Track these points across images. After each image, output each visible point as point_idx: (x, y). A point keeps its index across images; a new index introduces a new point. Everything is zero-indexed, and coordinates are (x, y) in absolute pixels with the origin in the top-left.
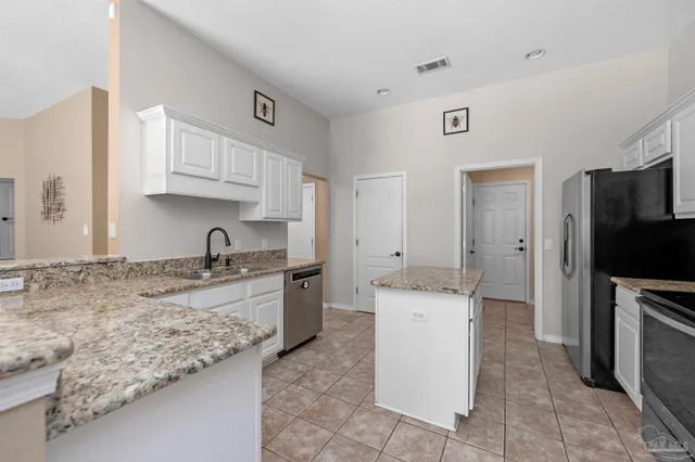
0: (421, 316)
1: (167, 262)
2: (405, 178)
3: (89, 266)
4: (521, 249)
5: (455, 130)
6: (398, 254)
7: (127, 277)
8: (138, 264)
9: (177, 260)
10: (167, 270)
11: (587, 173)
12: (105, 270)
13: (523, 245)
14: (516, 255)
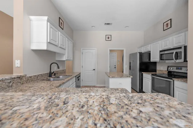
0: (121, 83)
1: (38, 75)
2: (96, 50)
3: (14, 79)
4: (115, 68)
5: (108, 40)
6: (94, 70)
7: (27, 82)
8: (30, 77)
9: (41, 75)
10: (38, 79)
11: (139, 53)
12: (19, 81)
13: (115, 67)
14: (114, 69)
